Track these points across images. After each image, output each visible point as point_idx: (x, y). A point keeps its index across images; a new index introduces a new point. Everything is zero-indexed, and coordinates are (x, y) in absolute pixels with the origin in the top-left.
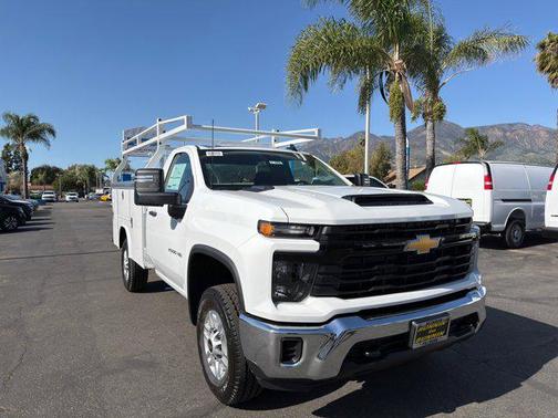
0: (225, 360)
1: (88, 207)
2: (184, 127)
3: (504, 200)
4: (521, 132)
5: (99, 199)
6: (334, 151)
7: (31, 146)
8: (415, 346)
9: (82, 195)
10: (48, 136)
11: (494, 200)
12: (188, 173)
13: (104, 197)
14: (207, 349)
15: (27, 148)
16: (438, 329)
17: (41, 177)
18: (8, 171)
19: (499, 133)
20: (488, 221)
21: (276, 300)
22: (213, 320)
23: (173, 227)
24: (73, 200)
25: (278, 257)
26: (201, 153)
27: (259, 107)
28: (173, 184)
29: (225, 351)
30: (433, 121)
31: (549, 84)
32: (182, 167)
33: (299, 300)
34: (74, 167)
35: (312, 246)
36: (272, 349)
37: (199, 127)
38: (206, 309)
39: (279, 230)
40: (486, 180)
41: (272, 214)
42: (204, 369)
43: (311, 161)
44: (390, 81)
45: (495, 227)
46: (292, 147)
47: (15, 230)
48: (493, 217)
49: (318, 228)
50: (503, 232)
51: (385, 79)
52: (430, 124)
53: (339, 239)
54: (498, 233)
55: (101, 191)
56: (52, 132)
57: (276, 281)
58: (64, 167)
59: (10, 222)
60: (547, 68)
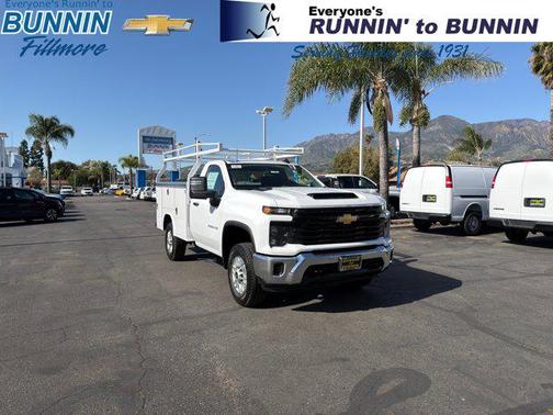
0: (245, 282)
1: (103, 201)
2: (217, 150)
3: (463, 197)
4: (529, 128)
5: (115, 194)
6: (341, 146)
7: (54, 144)
8: (341, 270)
9: (96, 190)
10: (68, 136)
11: (453, 196)
12: (220, 178)
13: (119, 192)
14: (234, 279)
15: (51, 146)
16: (355, 263)
17: (57, 172)
18: (26, 166)
19: (506, 129)
20: (449, 213)
21: (271, 246)
22: (238, 262)
23: (212, 211)
24: (89, 194)
25: (273, 224)
26: (228, 166)
27: (267, 110)
28: (211, 185)
29: (245, 276)
30: (419, 126)
31: (543, 86)
32: (216, 174)
33: (283, 245)
34: (87, 163)
35: (289, 218)
36: (269, 268)
37: (227, 150)
38: (234, 257)
39: (273, 210)
40: (447, 180)
41: (270, 203)
42: (232, 290)
43: (299, 170)
44: (374, 96)
45: (455, 218)
46: (286, 160)
47: (55, 221)
48: (452, 209)
49: (292, 210)
50: (462, 223)
51: (371, 94)
52: (416, 129)
53: (302, 215)
54: (456, 222)
55: (115, 186)
56: (72, 132)
57: (271, 236)
58: (78, 163)
59: (51, 214)
60: (541, 71)
